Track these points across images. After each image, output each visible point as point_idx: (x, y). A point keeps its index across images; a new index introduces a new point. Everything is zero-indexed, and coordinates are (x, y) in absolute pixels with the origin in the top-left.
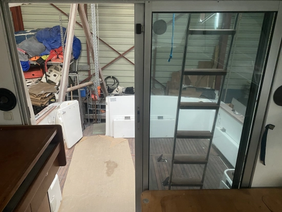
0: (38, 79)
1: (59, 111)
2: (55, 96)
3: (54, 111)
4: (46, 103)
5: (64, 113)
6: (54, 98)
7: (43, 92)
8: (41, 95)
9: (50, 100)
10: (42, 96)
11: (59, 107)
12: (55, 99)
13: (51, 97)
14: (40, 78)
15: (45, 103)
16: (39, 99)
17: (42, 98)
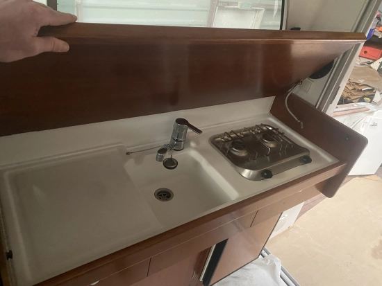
0: (369, 60)
1: (369, 119)
2: (374, 95)
3: (362, 114)
4: (355, 97)
5: (374, 125)
6: (372, 97)
7: (361, 81)
8: (357, 84)
9: (365, 96)
10: (357, 87)
11: (372, 113)
12: (372, 99)
13: (368, 93)
14: (371, 61)
15: (353, 98)
16: (350, 88)
17: (355, 89)
